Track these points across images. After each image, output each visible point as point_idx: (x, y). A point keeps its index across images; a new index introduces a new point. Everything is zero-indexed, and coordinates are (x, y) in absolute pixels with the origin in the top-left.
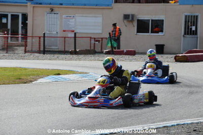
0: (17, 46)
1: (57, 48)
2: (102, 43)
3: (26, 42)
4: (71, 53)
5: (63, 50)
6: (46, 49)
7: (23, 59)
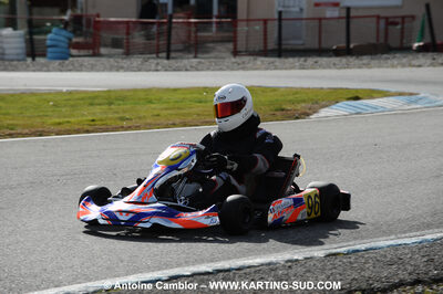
0: (213, 42)
1: (301, 42)
2: (402, 28)
3: (235, 32)
4: (338, 53)
5: (316, 46)
6: (283, 47)
7: (243, 69)
